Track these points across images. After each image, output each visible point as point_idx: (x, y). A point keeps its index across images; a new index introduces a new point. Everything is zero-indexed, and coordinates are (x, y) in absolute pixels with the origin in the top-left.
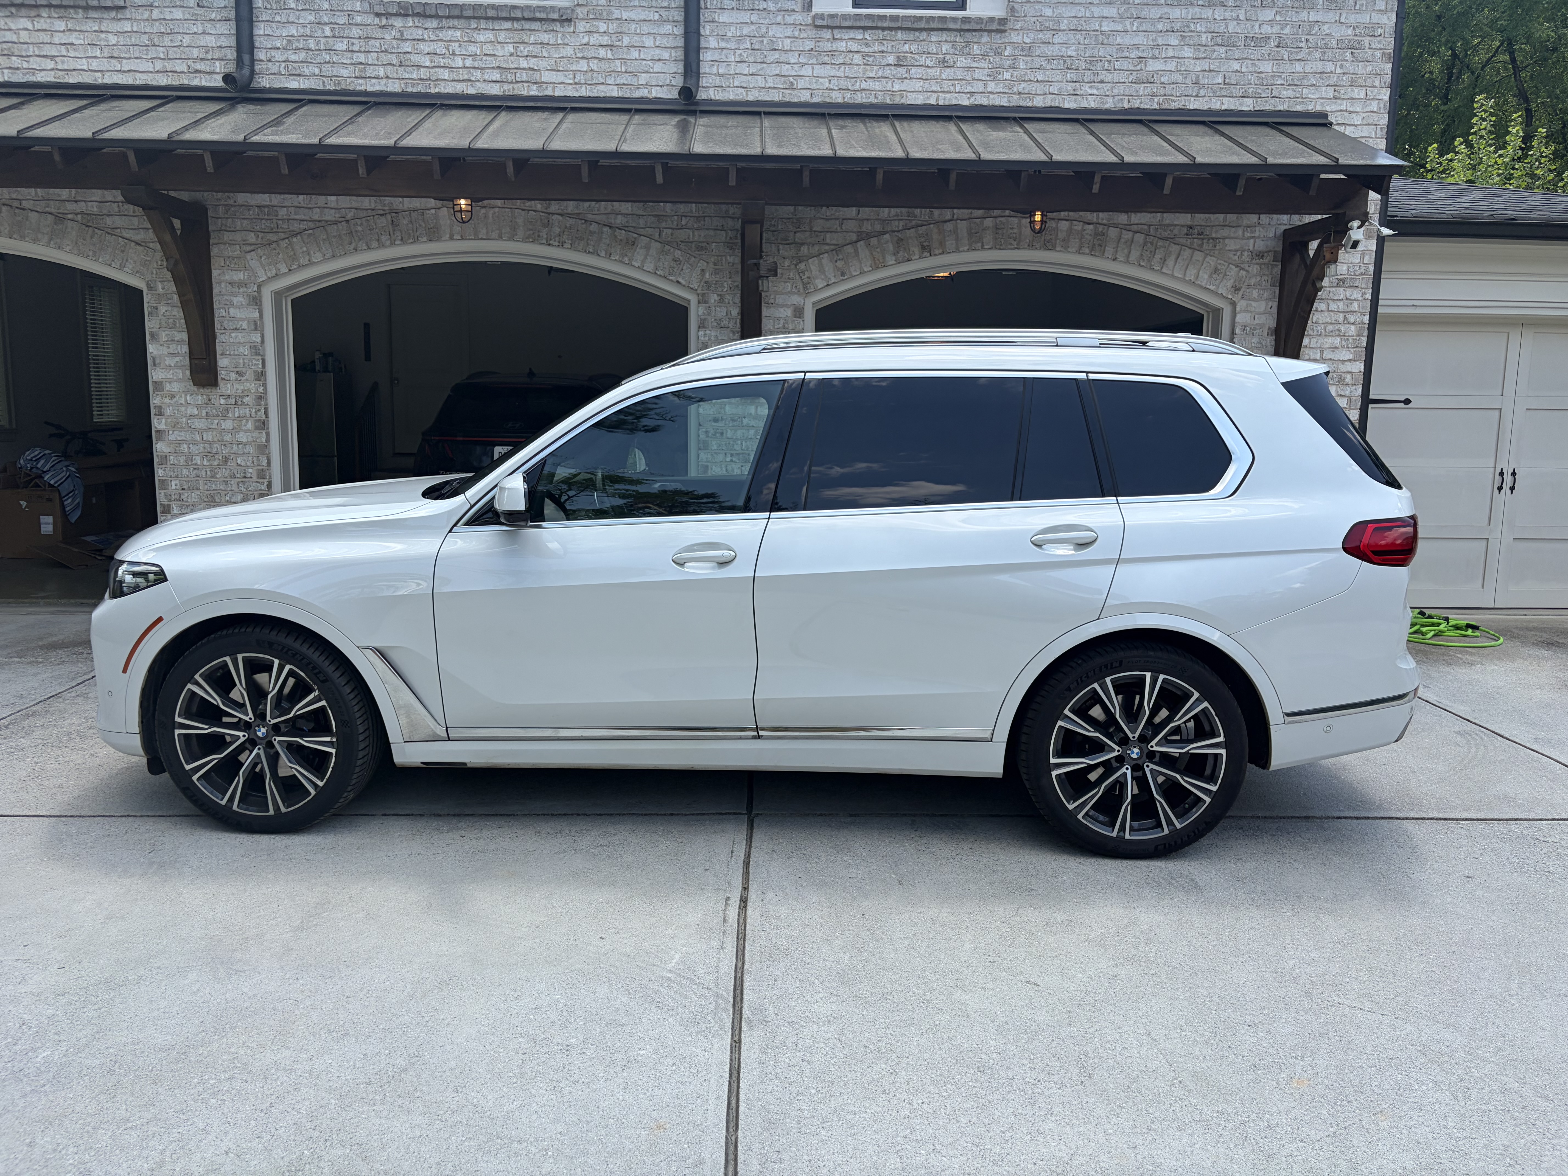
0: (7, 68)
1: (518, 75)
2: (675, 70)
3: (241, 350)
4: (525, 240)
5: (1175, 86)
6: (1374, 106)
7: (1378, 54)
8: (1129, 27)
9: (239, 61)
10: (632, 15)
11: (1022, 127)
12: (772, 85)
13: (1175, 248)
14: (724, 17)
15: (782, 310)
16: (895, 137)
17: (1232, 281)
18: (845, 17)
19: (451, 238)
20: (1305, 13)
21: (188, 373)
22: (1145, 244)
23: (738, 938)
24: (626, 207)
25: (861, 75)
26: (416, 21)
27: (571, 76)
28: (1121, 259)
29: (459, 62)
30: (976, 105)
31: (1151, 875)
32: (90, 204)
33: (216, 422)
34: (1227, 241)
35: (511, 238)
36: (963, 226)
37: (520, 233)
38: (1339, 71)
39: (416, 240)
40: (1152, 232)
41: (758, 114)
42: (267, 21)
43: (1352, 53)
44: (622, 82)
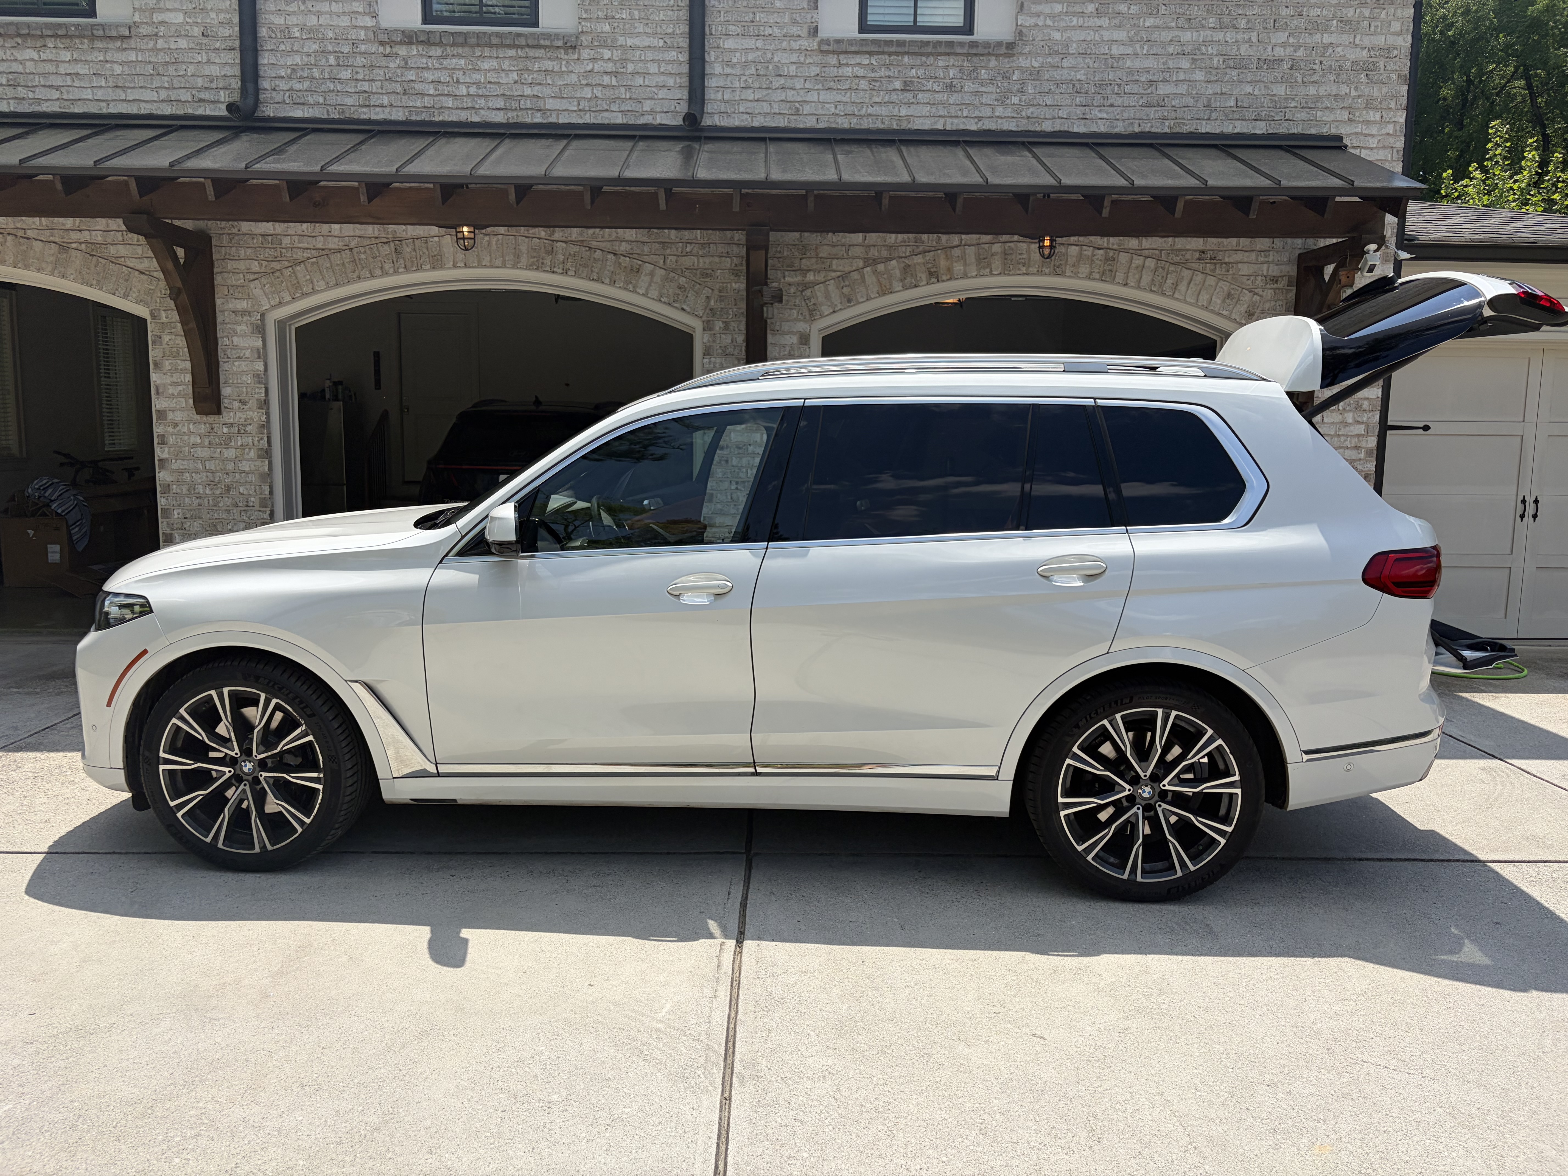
0: (13, 98)
1: (522, 102)
2: (679, 96)
3: (244, 378)
4: (529, 267)
5: (1186, 109)
6: (1390, 129)
7: (1394, 76)
8: (1139, 50)
9: (243, 90)
10: (636, 41)
11: (1031, 151)
12: (777, 111)
13: (1186, 273)
14: (729, 44)
15: (787, 337)
16: (901, 162)
17: (1246, 306)
18: (851, 42)
19: (455, 266)
20: (1318, 36)
21: (191, 401)
22: (1156, 269)
23: (732, 986)
24: (630, 234)
25: (867, 101)
26: (420, 49)
27: (576, 103)
28: (1132, 284)
29: (463, 90)
30: (984, 131)
31: (1164, 920)
32: (94, 233)
33: (219, 450)
34: (1240, 265)
35: (514, 266)
36: (971, 251)
37: (524, 260)
38: (1353, 93)
39: (419, 269)
40: (1164, 257)
41: (763, 139)
42: (272, 50)
43: (1367, 75)
44: (626, 109)
